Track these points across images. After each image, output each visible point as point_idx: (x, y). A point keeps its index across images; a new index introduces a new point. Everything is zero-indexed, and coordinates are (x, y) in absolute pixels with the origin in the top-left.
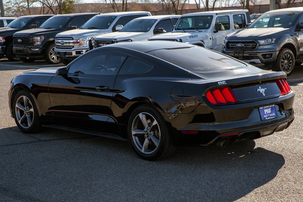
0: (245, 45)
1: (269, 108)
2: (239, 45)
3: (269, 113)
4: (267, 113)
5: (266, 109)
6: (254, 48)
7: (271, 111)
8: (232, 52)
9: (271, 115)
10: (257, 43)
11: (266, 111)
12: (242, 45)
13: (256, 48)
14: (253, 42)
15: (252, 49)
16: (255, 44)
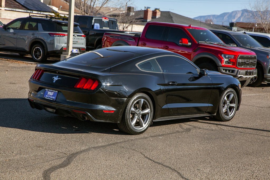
1: (53, 92)
3: (51, 95)
4: (49, 94)
5: (50, 91)
7: (53, 94)
9: (51, 97)
11: (49, 93)
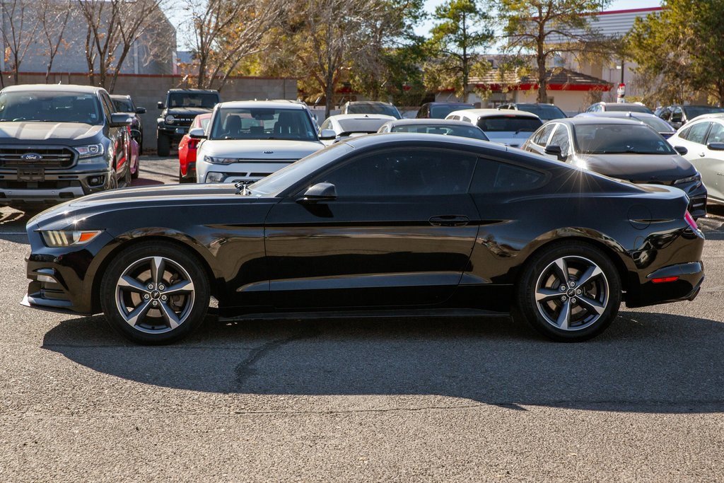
0: (44, 157)
2: (30, 157)
6: (67, 164)
8: (15, 172)
10: (75, 153)
12: (38, 157)
13: (74, 164)
14: (66, 151)
15: (63, 166)
16: (70, 155)
